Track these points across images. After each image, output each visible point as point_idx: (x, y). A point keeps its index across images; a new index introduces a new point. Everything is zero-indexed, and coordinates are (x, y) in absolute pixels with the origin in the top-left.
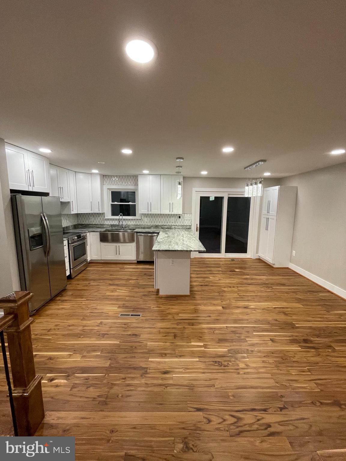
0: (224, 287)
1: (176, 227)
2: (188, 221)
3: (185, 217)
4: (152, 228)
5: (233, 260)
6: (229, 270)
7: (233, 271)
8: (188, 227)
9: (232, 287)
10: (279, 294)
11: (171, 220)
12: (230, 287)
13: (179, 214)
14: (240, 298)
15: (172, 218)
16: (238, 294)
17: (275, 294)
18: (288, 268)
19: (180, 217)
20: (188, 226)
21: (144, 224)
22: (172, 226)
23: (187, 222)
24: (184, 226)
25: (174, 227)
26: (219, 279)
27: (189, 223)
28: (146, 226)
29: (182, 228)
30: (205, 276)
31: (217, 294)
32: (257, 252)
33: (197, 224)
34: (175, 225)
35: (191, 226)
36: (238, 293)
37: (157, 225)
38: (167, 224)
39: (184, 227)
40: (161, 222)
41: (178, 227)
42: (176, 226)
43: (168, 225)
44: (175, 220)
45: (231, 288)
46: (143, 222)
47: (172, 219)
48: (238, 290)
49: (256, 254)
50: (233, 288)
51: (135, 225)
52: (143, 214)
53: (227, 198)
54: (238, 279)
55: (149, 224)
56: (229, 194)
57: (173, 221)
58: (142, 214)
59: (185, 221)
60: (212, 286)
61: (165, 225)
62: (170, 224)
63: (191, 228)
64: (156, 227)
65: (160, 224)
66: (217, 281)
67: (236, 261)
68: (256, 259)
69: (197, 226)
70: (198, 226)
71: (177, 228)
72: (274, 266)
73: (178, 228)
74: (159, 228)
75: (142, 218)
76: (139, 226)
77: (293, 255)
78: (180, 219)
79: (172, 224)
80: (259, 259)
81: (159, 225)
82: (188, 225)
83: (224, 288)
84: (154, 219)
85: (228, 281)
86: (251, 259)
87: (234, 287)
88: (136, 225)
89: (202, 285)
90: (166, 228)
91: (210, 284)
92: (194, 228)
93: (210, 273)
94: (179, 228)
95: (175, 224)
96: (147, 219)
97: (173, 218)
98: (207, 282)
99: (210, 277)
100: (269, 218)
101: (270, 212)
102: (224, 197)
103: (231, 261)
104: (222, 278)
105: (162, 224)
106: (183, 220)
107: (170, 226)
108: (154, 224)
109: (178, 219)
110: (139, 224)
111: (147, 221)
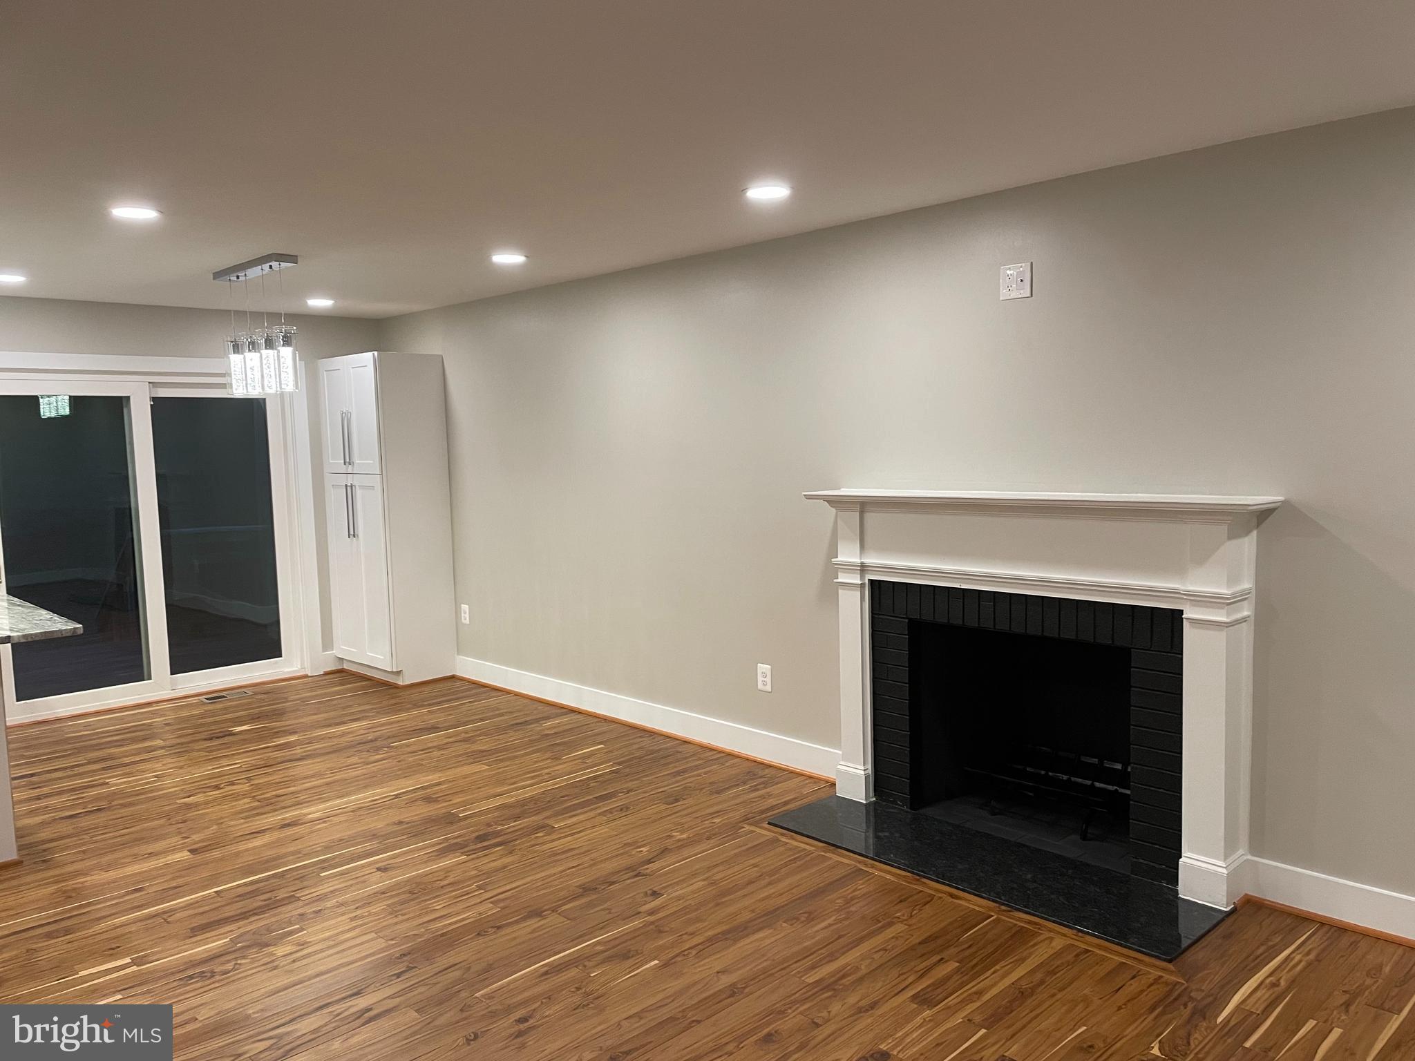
0: (185, 795)
5: (215, 697)
6: (203, 736)
7: (220, 735)
9: (222, 785)
12: (217, 787)
14: (261, 807)
16: (254, 797)
17: (400, 761)
18: (453, 677)
26: (156, 776)
30: (80, 781)
31: (157, 823)
32: (327, 642)
36: (254, 794)
45: (220, 789)
48: (252, 787)
49: (325, 649)
50: (229, 788)
53: (148, 403)
54: (249, 754)
56: (153, 384)
60: (128, 805)
66: (148, 783)
67: (231, 700)
68: (327, 674)
72: (401, 682)
77: (463, 621)
80: (341, 670)
83: (189, 796)
85: (202, 772)
86: (306, 676)
87: (231, 783)
89: (72, 817)
91: (117, 803)
93: (104, 769)
98: (97, 798)
99: (107, 781)
100: (357, 487)
101: (357, 461)
102: (128, 398)
103: (208, 701)
104: (171, 768)
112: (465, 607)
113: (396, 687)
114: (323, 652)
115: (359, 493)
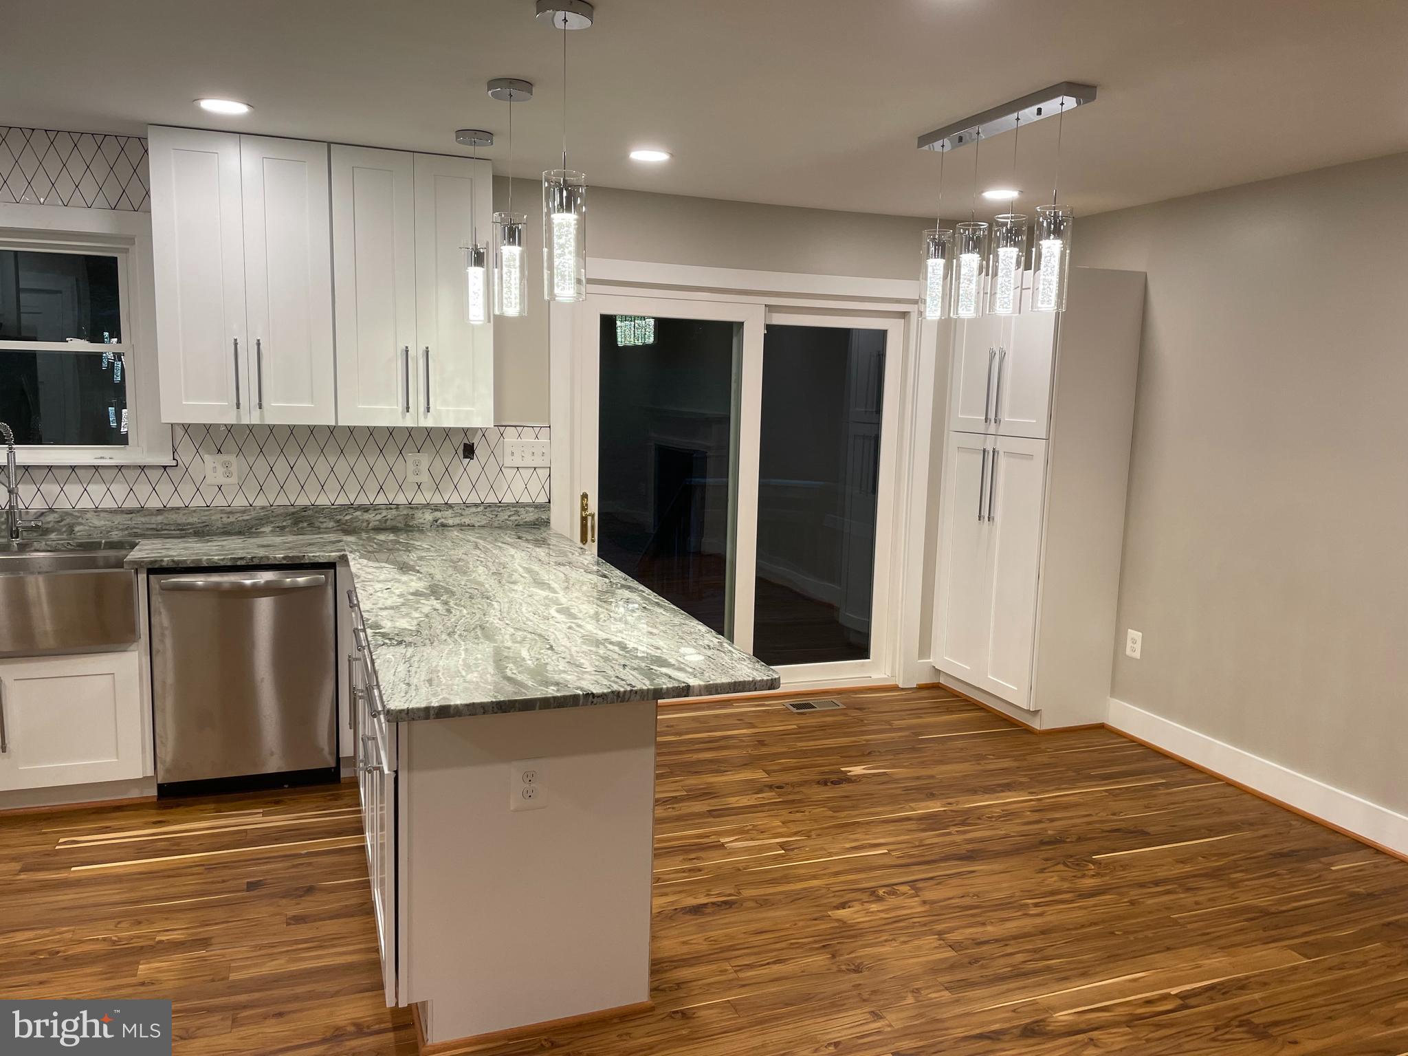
0: (837, 901)
1: (448, 517)
2: (526, 473)
3: (508, 450)
4: (267, 529)
5: (802, 704)
6: (811, 775)
7: (834, 777)
8: (530, 516)
9: (881, 892)
10: (1150, 902)
11: (411, 466)
12: (873, 895)
13: (465, 431)
14: (962, 966)
15: (411, 457)
16: (940, 934)
17: (1132, 903)
18: (1102, 727)
19: (469, 451)
20: (524, 506)
21: (198, 502)
22: (419, 514)
23: (518, 486)
24: (500, 506)
25: (428, 516)
26: (782, 846)
27: (535, 487)
28: (218, 520)
29: (483, 523)
30: (689, 833)
31: (819, 960)
33: (585, 496)
34: (436, 508)
35: (546, 507)
36: (939, 927)
37: (305, 509)
38: (381, 500)
39: (504, 516)
40: (332, 484)
41: (457, 521)
42: (449, 513)
43: (389, 506)
44: (438, 468)
45: (880, 899)
46: (187, 490)
47: (418, 466)
48: (927, 907)
50: (892, 901)
51: (120, 511)
52: (186, 428)
53: (762, 331)
54: (891, 827)
55: (240, 502)
56: (770, 308)
57: (424, 478)
58: (180, 432)
59: (509, 473)
60: (763, 903)
61: (365, 509)
62: (401, 500)
63: (547, 523)
64: (296, 523)
65: (323, 501)
66: (776, 859)
68: (921, 688)
69: (584, 508)
70: (593, 506)
71: (450, 522)
72: (1037, 725)
73: (462, 527)
74: (319, 530)
75: (186, 456)
76: (160, 518)
77: (1128, 652)
78: (473, 465)
79: (419, 499)
80: (936, 687)
81: (319, 510)
82: (525, 499)
83: (843, 906)
84: (281, 467)
85: (839, 851)
86: (895, 688)
87: (892, 890)
88: (130, 512)
89: (697, 910)
90: (378, 530)
91: (747, 893)
92: (565, 519)
93: (711, 813)
94: (467, 521)
95: (437, 500)
96: (227, 465)
97: (424, 459)
98: (719, 877)
99: (723, 840)
100: (1001, 453)
101: (1005, 417)
102: (742, 324)
103: (795, 710)
104: (796, 834)
105: (343, 500)
106: (492, 469)
107: (405, 512)
108: (282, 500)
109: (460, 466)
110: (154, 503)
111: (221, 480)
112: (1134, 637)
113: (1029, 731)
114: (919, 659)
115: (1002, 462)
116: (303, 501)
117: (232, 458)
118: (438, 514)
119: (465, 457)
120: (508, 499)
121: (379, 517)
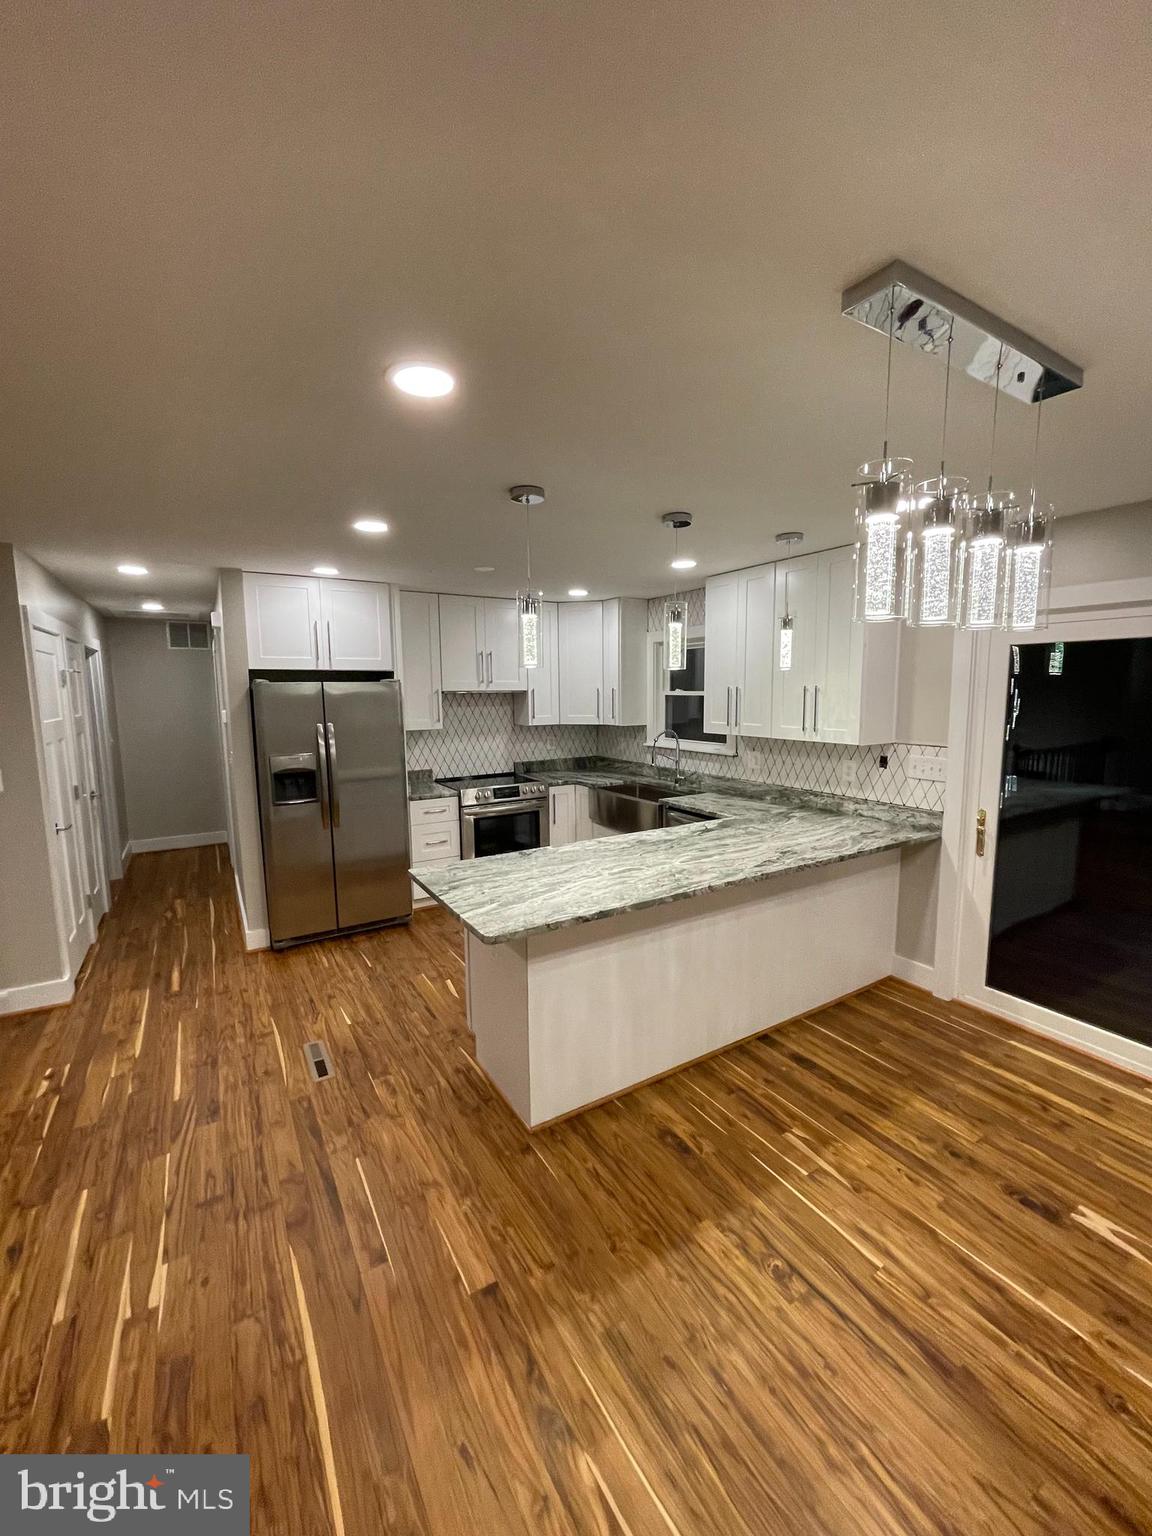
0: (734, 1225)
1: (863, 809)
2: (925, 786)
3: (912, 765)
4: (769, 798)
11: (845, 770)
13: (882, 747)
15: (847, 763)
19: (884, 762)
20: (922, 811)
21: (744, 778)
23: (919, 793)
24: (905, 808)
25: (851, 807)
26: (818, 1171)
27: (932, 797)
28: (750, 789)
30: (792, 1108)
33: (982, 813)
34: (856, 801)
35: (937, 815)
38: (827, 790)
40: (802, 776)
41: (870, 813)
42: (865, 807)
43: (830, 795)
44: (862, 773)
45: (759, 1263)
46: (741, 770)
47: (849, 769)
51: (716, 778)
55: (760, 780)
57: (853, 778)
59: (910, 781)
60: (700, 1173)
61: (816, 795)
62: (838, 792)
64: (782, 797)
65: (796, 785)
66: (786, 1170)
69: (981, 823)
70: (992, 824)
71: (865, 813)
74: (790, 804)
75: (740, 752)
76: (728, 784)
78: (886, 773)
79: (850, 794)
82: (924, 806)
84: (779, 763)
85: (843, 1218)
87: (787, 1275)
88: (719, 778)
89: (667, 1134)
90: (819, 808)
91: (709, 1158)
92: (955, 830)
93: (838, 1111)
94: (875, 815)
95: (860, 796)
96: (756, 758)
97: (854, 765)
98: (730, 1140)
99: (794, 1129)
105: (807, 787)
106: (899, 777)
107: (838, 801)
108: (778, 783)
109: (877, 770)
110: (729, 776)
111: (755, 767)
116: (787, 784)
117: (757, 754)
118: (858, 806)
119: (882, 766)
120: (910, 804)
121: (823, 801)
